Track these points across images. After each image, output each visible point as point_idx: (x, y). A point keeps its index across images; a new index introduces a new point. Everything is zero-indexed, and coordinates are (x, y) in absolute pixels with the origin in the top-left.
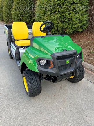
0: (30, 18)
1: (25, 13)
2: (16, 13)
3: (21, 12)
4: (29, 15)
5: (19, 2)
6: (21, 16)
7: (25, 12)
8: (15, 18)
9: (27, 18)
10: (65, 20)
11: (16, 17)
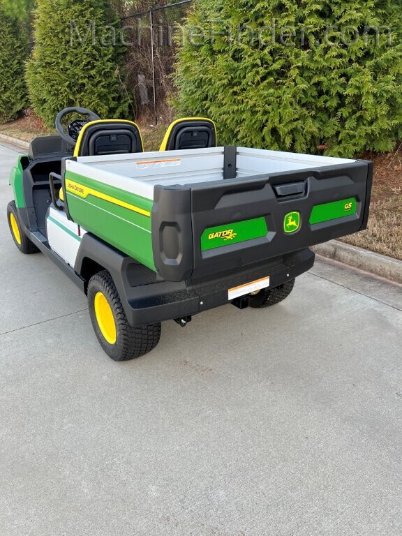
0: (114, 99)
1: (91, 77)
2: (49, 80)
3: (74, 75)
4: (108, 86)
5: (63, 31)
6: (75, 89)
7: (93, 72)
8: (45, 101)
9: (100, 96)
10: (325, 102)
11: (50, 98)
